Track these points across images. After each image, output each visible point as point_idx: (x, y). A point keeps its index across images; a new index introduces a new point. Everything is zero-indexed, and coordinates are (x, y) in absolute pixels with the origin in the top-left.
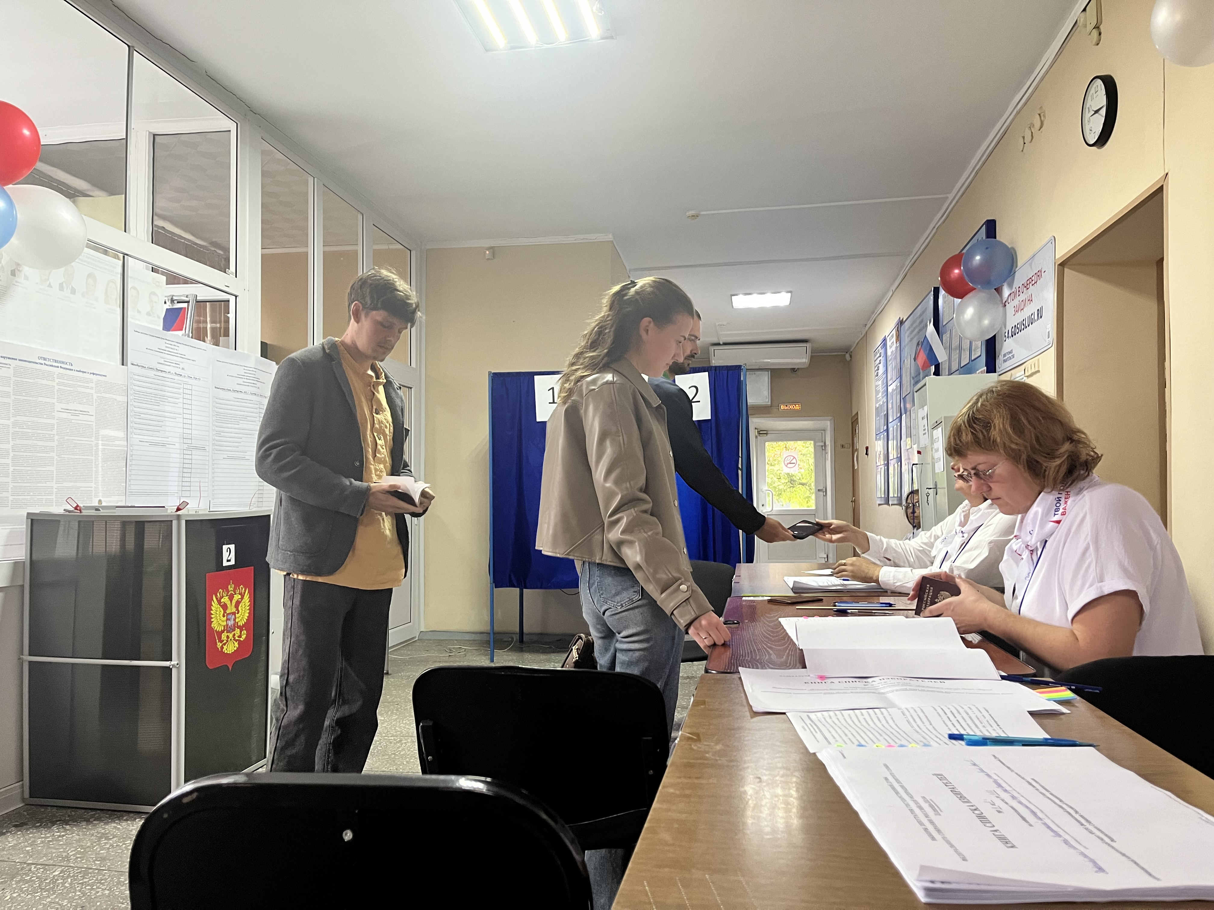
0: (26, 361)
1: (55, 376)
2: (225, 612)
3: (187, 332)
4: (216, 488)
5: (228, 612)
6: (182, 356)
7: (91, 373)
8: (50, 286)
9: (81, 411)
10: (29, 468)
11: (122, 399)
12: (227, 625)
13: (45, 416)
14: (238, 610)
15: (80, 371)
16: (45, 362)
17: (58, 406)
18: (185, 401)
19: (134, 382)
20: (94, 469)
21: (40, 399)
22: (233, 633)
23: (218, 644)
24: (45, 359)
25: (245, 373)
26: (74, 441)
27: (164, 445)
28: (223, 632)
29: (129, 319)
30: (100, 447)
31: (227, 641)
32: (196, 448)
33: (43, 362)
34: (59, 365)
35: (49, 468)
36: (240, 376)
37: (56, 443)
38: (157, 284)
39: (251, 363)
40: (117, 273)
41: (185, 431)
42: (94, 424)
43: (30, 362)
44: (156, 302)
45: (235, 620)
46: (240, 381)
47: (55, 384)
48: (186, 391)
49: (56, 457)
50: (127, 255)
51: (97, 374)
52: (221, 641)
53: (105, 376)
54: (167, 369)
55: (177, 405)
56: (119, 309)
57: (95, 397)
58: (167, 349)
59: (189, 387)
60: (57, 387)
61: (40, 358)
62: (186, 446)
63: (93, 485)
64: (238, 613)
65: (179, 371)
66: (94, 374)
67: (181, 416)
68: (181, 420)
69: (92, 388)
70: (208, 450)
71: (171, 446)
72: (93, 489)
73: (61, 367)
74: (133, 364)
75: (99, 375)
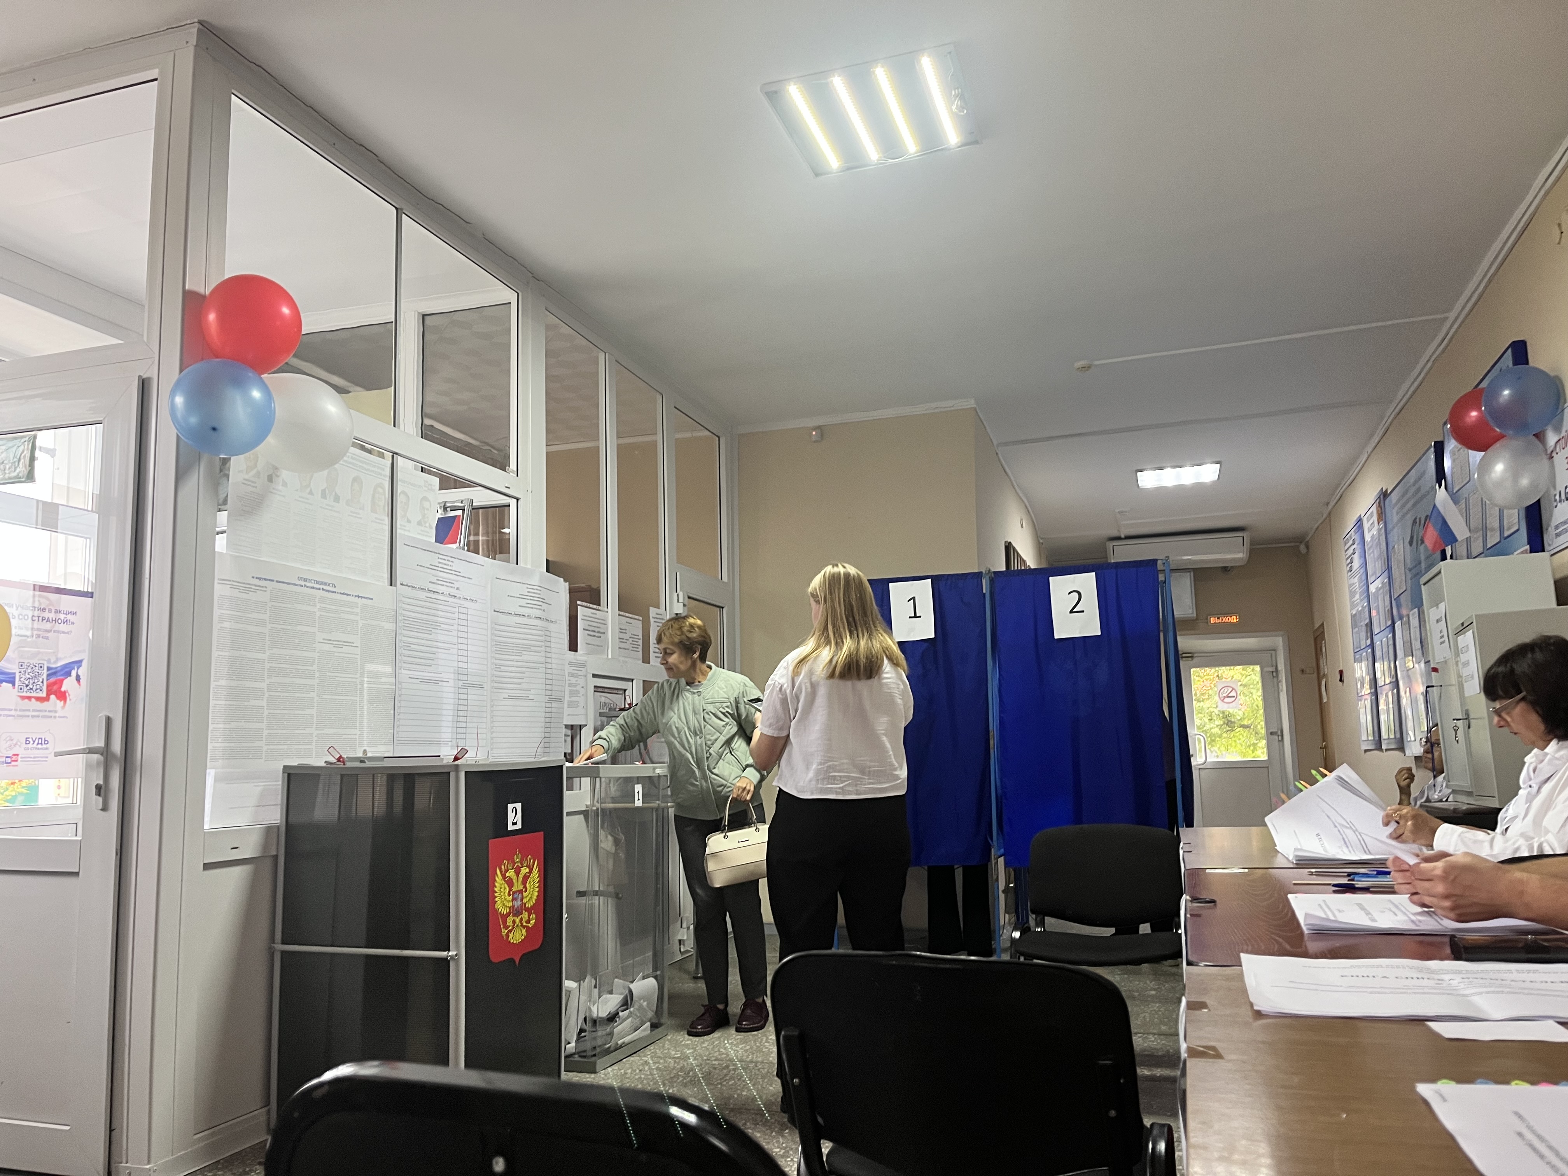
0: (283, 583)
1: (317, 600)
2: (510, 890)
3: (461, 545)
4: (495, 735)
5: (514, 889)
6: (457, 573)
7: (356, 596)
8: (311, 493)
9: (344, 642)
10: (286, 712)
11: (390, 626)
12: (513, 906)
13: (305, 649)
14: (525, 887)
15: (343, 594)
16: (305, 583)
17: (320, 637)
18: (461, 628)
19: (404, 606)
20: (359, 713)
21: (299, 628)
22: (520, 917)
23: (503, 930)
24: (305, 580)
25: (529, 592)
26: (337, 679)
27: (436, 682)
28: (508, 915)
29: (399, 531)
30: (366, 685)
31: (513, 927)
32: (474, 686)
33: (303, 583)
34: (321, 587)
35: (308, 711)
36: (522, 597)
37: (317, 681)
38: (430, 487)
39: (535, 580)
40: (385, 476)
41: (461, 665)
42: (358, 657)
43: (289, 584)
44: (428, 509)
45: (522, 900)
46: (523, 602)
47: (316, 610)
48: (461, 616)
49: (316, 698)
50: (397, 454)
51: (362, 597)
52: (506, 927)
53: (372, 599)
54: (441, 589)
55: (450, 633)
56: (387, 518)
57: (360, 625)
58: (440, 565)
59: (465, 611)
60: (318, 614)
61: (299, 578)
62: (461, 683)
63: (357, 732)
64: (526, 891)
65: (454, 592)
66: (359, 597)
67: (456, 646)
68: (455, 651)
69: (357, 614)
70: (485, 688)
71: (445, 684)
72: (357, 737)
73: (323, 589)
74: (402, 584)
75: (364, 598)
